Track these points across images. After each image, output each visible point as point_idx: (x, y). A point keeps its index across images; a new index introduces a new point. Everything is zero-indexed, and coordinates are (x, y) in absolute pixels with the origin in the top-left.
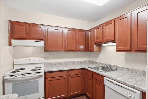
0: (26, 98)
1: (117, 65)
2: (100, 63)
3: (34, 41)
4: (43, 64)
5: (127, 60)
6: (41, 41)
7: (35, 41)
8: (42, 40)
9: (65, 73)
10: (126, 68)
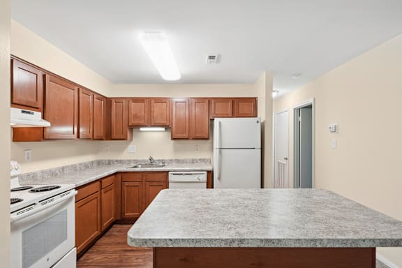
0: (48, 260)
1: (163, 159)
2: (129, 161)
3: (21, 110)
4: (17, 178)
5: (176, 150)
6: (35, 112)
7: (23, 112)
8: (37, 109)
9: (96, 187)
10: (176, 160)
